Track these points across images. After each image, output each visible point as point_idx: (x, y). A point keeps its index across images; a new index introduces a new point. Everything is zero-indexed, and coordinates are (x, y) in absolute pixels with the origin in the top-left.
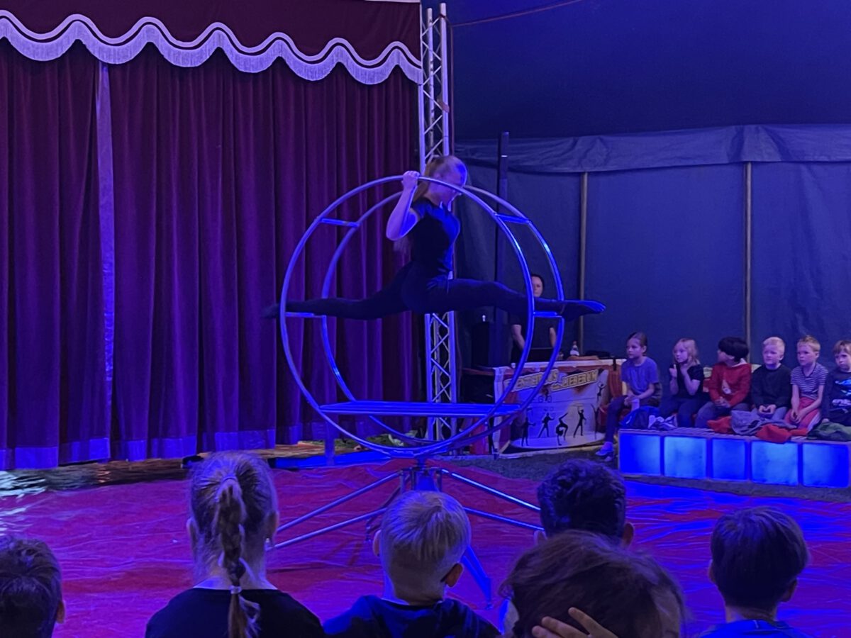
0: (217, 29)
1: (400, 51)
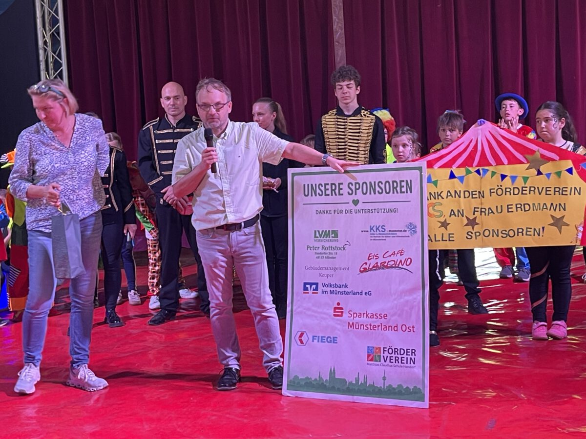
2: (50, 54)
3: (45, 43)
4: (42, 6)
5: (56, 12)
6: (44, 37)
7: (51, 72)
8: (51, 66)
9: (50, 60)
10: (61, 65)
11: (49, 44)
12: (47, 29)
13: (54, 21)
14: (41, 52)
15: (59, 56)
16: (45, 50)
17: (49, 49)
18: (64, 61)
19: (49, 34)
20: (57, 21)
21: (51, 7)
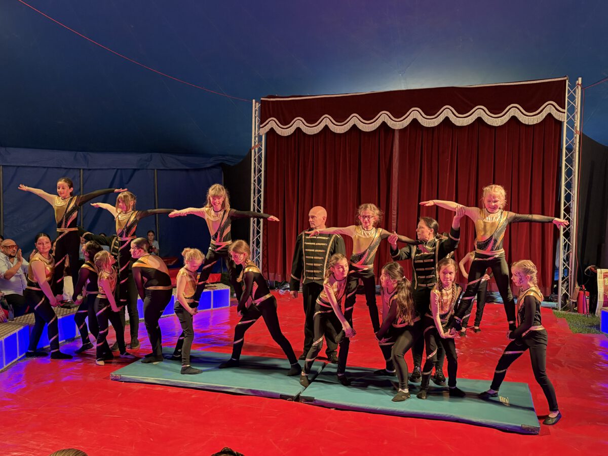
0: (446, 108)
1: (552, 106)
2: (257, 185)
3: (255, 181)
4: (255, 163)
5: (261, 166)
6: (254, 178)
7: (256, 194)
8: (256, 192)
9: (256, 188)
10: (260, 191)
11: (256, 181)
12: (256, 174)
13: (260, 171)
14: (252, 185)
15: (261, 187)
16: (254, 184)
17: (256, 184)
18: (262, 190)
19: (257, 176)
20: (261, 171)
21: (259, 164)
